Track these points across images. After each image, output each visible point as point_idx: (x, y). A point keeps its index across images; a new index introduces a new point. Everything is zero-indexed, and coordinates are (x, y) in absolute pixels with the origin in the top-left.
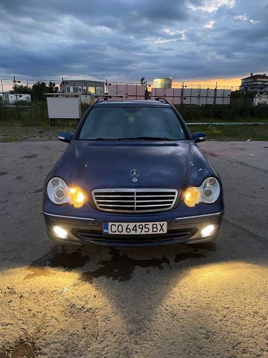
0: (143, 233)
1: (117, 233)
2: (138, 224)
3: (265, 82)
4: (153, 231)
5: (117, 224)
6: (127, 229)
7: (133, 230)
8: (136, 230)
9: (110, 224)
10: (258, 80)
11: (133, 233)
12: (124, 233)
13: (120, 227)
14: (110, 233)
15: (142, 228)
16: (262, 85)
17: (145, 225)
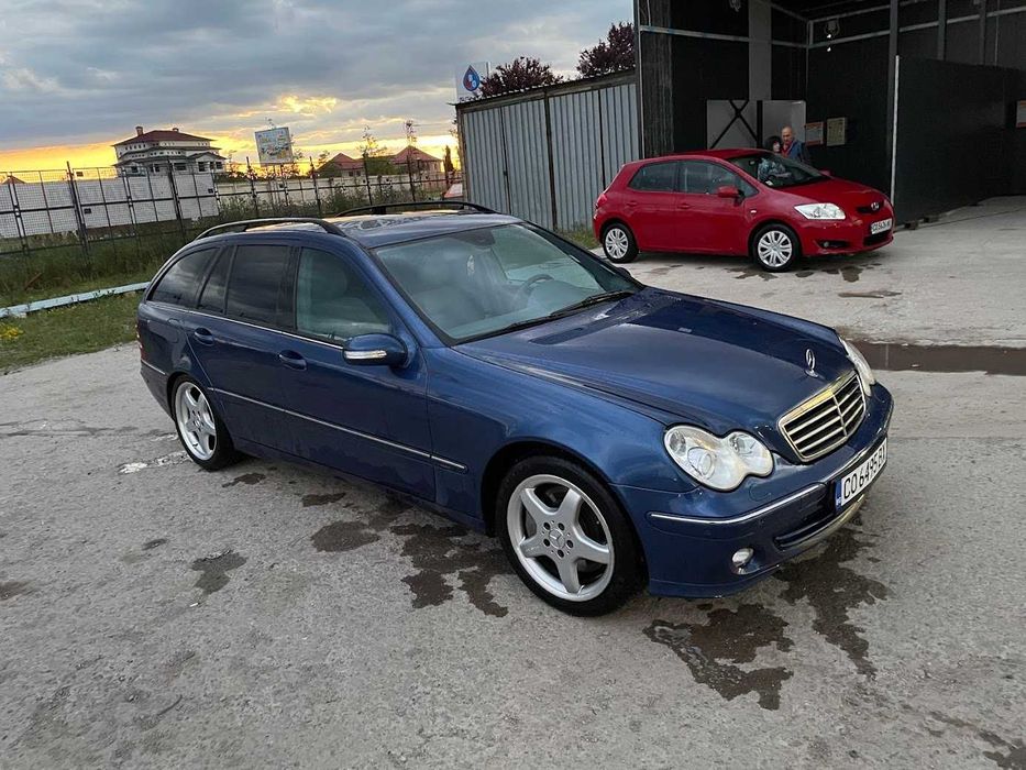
2: (869, 461)
3: (184, 149)
5: (851, 475)
6: (860, 479)
7: (866, 477)
8: (868, 475)
10: (162, 144)
11: (865, 483)
13: (854, 478)
15: (873, 467)
16: (180, 158)
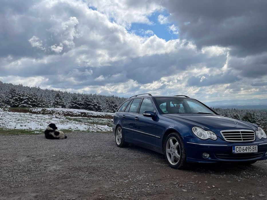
0: (249, 152)
1: (239, 152)
2: (247, 146)
4: (253, 151)
5: (239, 147)
6: (243, 149)
7: (245, 150)
8: (247, 150)
9: (236, 147)
11: (245, 152)
12: (242, 152)
13: (240, 148)
14: (236, 152)
15: (249, 149)
17: (250, 147)
